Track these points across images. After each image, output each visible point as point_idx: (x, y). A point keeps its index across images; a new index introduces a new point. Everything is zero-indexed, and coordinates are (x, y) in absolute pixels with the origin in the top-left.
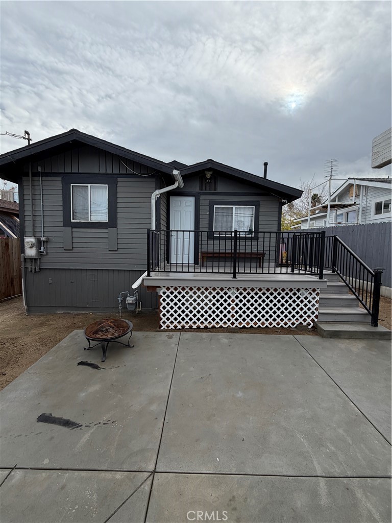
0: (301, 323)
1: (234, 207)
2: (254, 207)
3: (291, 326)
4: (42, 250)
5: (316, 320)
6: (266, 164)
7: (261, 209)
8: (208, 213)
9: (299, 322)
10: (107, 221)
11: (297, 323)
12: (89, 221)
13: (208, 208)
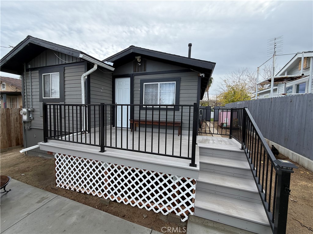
0: (173, 212)
1: (159, 83)
2: (175, 82)
3: (162, 212)
4: (30, 117)
5: (192, 213)
6: (190, 45)
7: (182, 84)
8: (139, 90)
9: (171, 210)
10: (59, 98)
11: (169, 211)
12: (51, 98)
13: (139, 85)
